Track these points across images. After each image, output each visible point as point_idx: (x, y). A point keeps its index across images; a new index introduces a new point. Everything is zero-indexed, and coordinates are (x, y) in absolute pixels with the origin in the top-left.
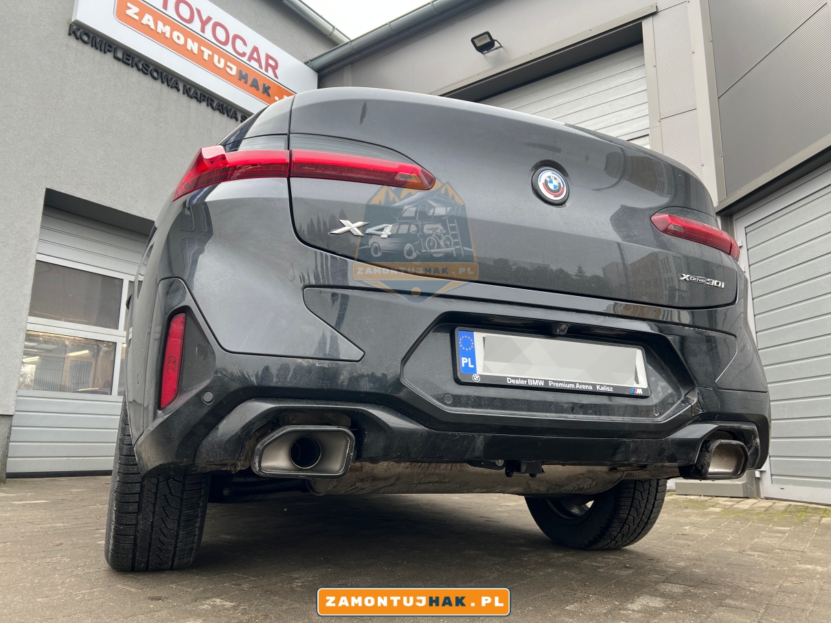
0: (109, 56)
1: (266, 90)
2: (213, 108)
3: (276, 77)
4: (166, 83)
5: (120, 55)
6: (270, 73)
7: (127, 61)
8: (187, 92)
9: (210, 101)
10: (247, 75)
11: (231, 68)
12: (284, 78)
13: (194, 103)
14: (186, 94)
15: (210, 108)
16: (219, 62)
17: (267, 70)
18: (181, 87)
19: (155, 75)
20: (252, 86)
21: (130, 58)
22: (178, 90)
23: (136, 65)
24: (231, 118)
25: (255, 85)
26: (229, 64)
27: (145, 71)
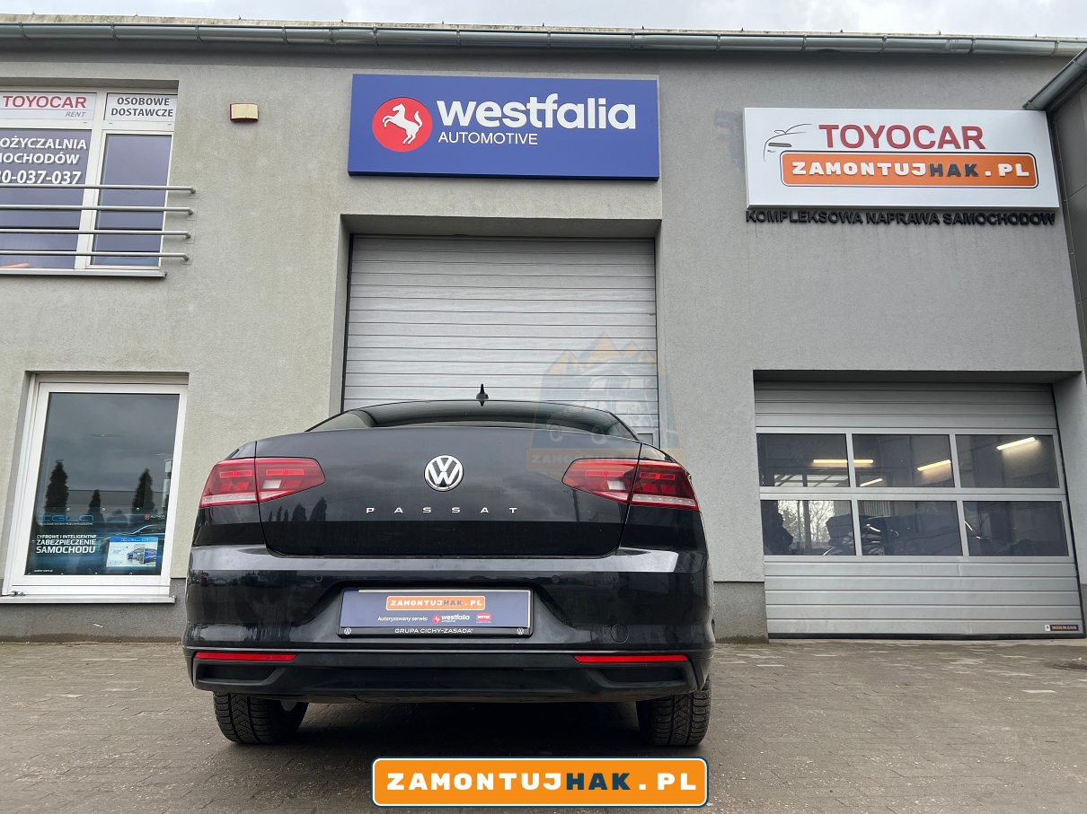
0: (786, 222)
1: (971, 171)
2: (905, 223)
3: (981, 147)
4: (847, 222)
5: (795, 217)
6: (973, 147)
7: (804, 219)
8: (871, 220)
9: (900, 217)
10: (940, 166)
11: (918, 169)
12: (991, 144)
13: (882, 227)
14: (871, 222)
15: (901, 224)
16: (902, 170)
17: (967, 146)
18: (864, 218)
19: (834, 218)
20: (949, 175)
21: (806, 215)
22: (861, 222)
23: (813, 218)
24: (930, 223)
25: (954, 171)
26: (915, 165)
27: (823, 220)
